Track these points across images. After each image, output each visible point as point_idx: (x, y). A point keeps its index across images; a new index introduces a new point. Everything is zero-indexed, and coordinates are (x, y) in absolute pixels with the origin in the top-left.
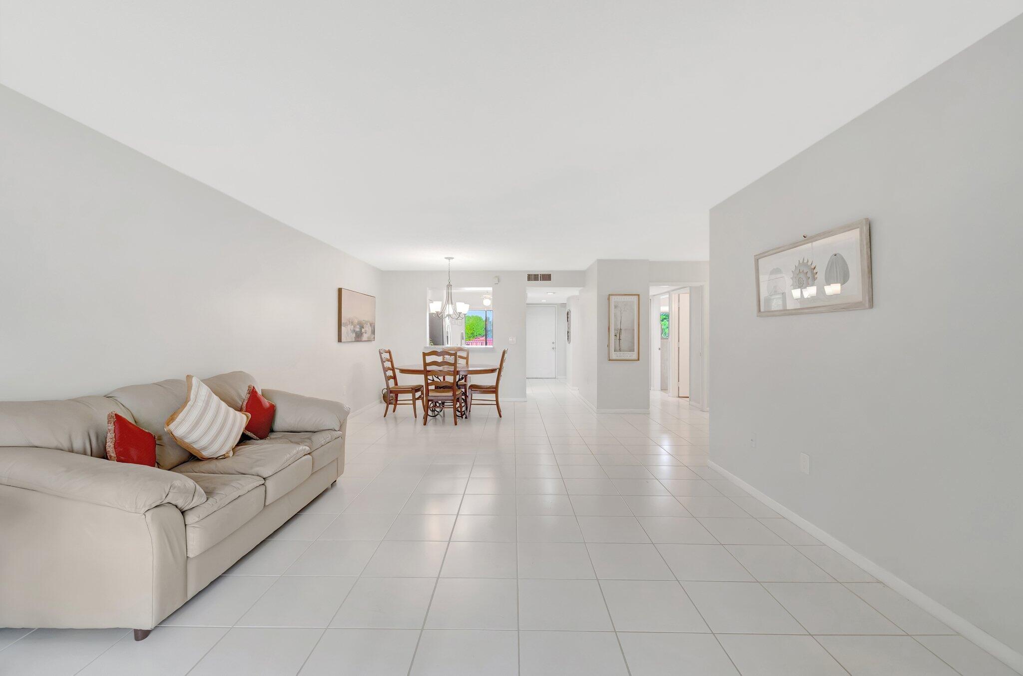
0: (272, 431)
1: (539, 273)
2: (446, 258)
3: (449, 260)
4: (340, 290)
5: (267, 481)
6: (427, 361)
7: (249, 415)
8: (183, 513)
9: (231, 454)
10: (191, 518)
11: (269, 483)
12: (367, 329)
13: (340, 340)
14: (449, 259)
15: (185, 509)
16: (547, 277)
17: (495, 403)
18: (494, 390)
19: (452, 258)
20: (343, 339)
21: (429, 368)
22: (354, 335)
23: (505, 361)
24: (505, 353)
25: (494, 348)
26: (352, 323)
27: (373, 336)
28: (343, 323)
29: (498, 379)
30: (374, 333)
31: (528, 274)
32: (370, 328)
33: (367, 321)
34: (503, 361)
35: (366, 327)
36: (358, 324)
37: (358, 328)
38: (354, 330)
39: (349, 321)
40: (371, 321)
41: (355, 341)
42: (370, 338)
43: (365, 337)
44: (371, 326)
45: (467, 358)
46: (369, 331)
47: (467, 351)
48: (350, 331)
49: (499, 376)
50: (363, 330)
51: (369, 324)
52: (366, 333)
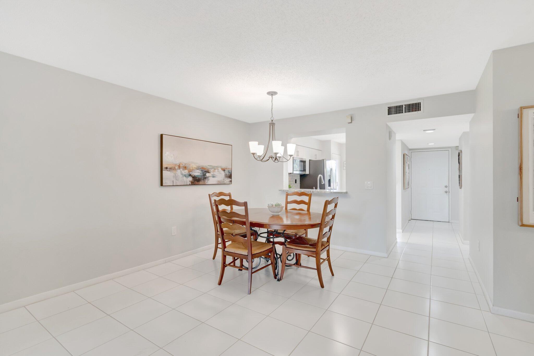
1: (403, 104)
2: (268, 93)
4: (162, 136)
12: (216, 173)
13: (162, 184)
14: (272, 94)
16: (416, 107)
18: (316, 250)
19: (275, 93)
20: (166, 182)
22: (190, 179)
23: (330, 214)
24: (327, 203)
25: (346, 193)
26: (185, 168)
27: (228, 180)
28: (167, 168)
29: (320, 235)
30: (230, 177)
31: (388, 108)
32: (223, 172)
33: (217, 167)
34: (325, 214)
35: (214, 171)
36: (198, 169)
37: (197, 173)
38: (190, 175)
39: (179, 167)
40: (224, 166)
41: (193, 184)
42: (224, 182)
43: (211, 180)
44: (224, 170)
45: (309, 204)
46: (221, 176)
47: (310, 196)
48: (181, 176)
49: (321, 234)
50: (208, 175)
51: (220, 169)
52: (214, 177)
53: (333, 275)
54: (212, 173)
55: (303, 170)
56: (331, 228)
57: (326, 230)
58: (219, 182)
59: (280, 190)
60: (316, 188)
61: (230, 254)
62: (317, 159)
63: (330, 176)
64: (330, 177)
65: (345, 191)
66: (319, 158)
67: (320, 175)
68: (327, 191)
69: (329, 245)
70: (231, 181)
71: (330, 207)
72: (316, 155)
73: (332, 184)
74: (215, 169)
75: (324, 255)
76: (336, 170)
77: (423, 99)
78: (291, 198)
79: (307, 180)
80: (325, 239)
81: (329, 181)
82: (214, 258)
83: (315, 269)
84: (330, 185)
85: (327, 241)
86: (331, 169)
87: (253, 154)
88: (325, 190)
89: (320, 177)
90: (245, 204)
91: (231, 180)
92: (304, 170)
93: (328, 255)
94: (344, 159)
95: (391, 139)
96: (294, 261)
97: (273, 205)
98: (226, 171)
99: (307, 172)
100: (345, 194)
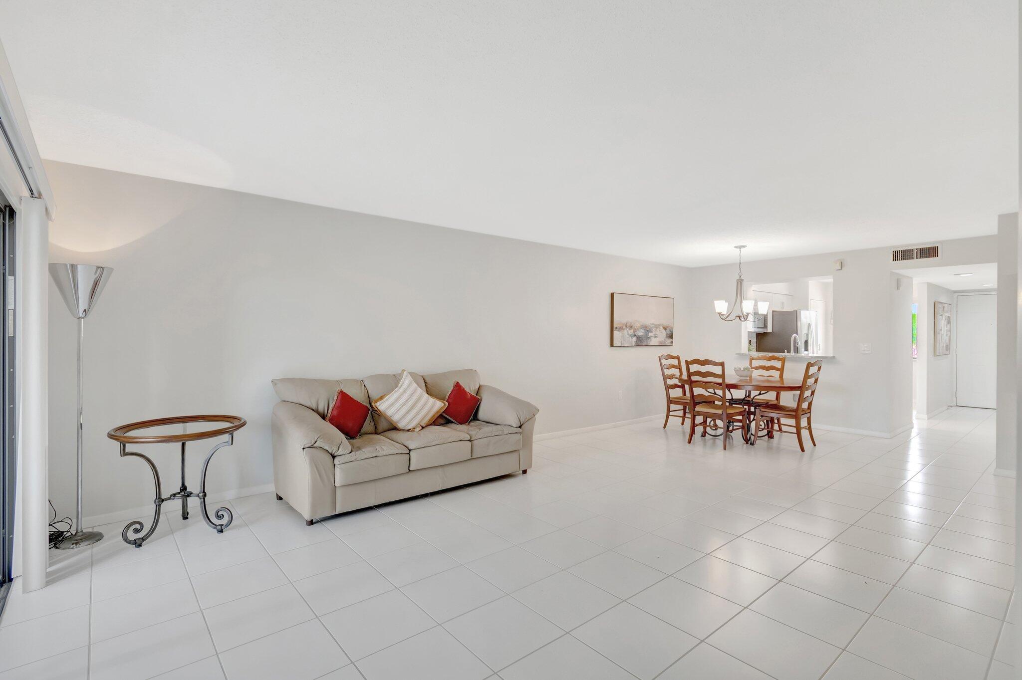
0: (476, 418)
1: (915, 248)
2: (736, 247)
3: (740, 249)
4: (612, 295)
5: (411, 452)
6: (692, 371)
7: (447, 404)
8: (334, 457)
9: (418, 429)
10: (337, 461)
11: (411, 453)
12: (658, 333)
13: (612, 345)
14: (740, 247)
15: (335, 455)
16: (930, 252)
17: (794, 430)
18: (795, 414)
19: (744, 247)
20: (616, 343)
21: (694, 378)
22: (635, 339)
23: (812, 377)
24: (809, 366)
25: (834, 357)
26: (631, 327)
27: (669, 340)
28: (616, 328)
29: (801, 400)
30: (671, 336)
31: (894, 252)
32: (664, 331)
33: (658, 325)
34: (807, 376)
35: (656, 330)
36: (641, 328)
37: (641, 333)
38: (635, 335)
39: (626, 326)
40: (665, 324)
41: (637, 345)
42: (665, 342)
43: (654, 341)
44: (666, 329)
45: (781, 370)
46: (662, 335)
47: (783, 361)
48: (627, 336)
49: (801, 396)
50: (650, 334)
51: (662, 327)
52: (656, 337)
53: (815, 445)
54: (654, 333)
55: (763, 326)
56: (813, 393)
57: (807, 393)
58: (661, 343)
59: (737, 354)
60: (789, 352)
61: (699, 414)
62: (786, 309)
63: (807, 335)
64: (807, 337)
65: (832, 355)
66: (787, 308)
67: (794, 335)
68: (803, 355)
69: (810, 412)
70: (672, 342)
71: (813, 370)
72: (783, 303)
73: (810, 348)
74: (657, 328)
75: (804, 423)
76: (816, 326)
77: (942, 242)
78: (756, 363)
79: (768, 341)
80: (805, 405)
81: (806, 342)
82: (664, 427)
83: (795, 433)
84: (806, 349)
85: (808, 408)
86: (809, 325)
87: (719, 314)
88: (799, 354)
89: (795, 338)
90: (722, 364)
91: (672, 340)
92: (765, 327)
93: (809, 423)
94: (831, 308)
95: (899, 289)
96: (765, 432)
97: (740, 369)
98: (668, 330)
99: (770, 329)
100: (831, 360)
